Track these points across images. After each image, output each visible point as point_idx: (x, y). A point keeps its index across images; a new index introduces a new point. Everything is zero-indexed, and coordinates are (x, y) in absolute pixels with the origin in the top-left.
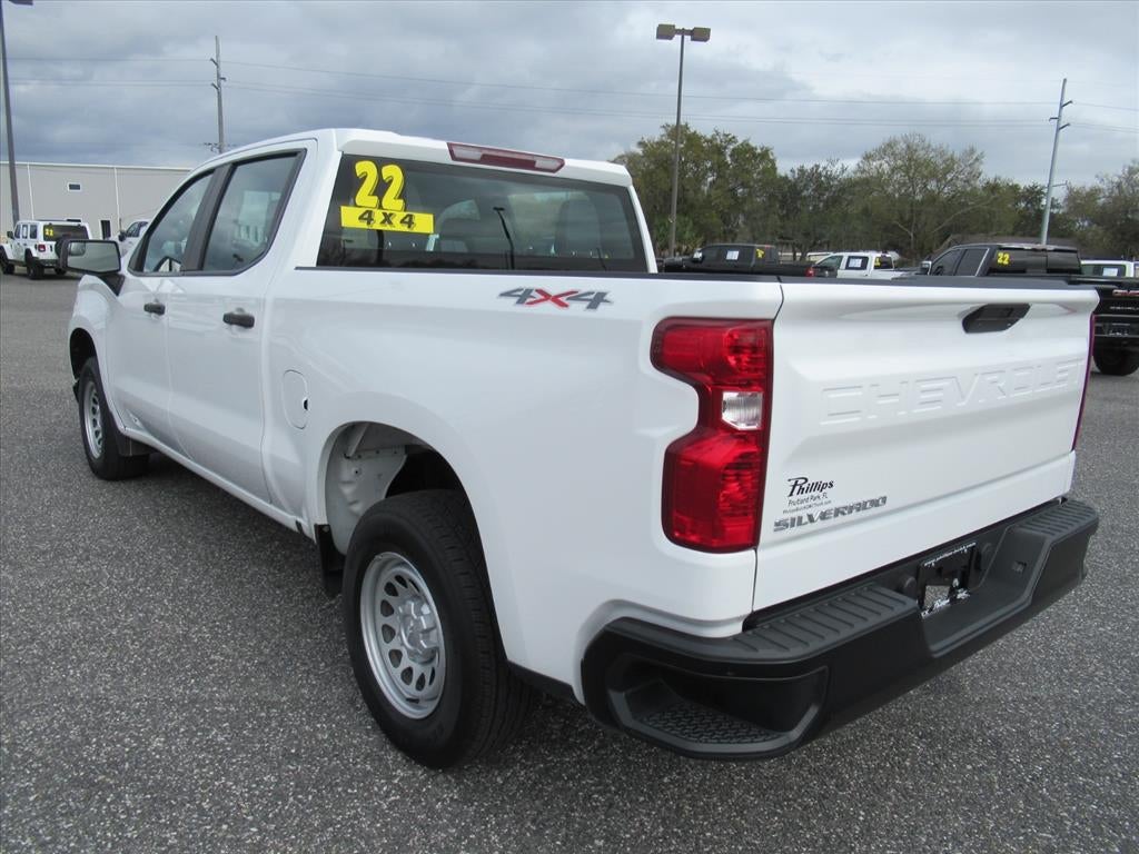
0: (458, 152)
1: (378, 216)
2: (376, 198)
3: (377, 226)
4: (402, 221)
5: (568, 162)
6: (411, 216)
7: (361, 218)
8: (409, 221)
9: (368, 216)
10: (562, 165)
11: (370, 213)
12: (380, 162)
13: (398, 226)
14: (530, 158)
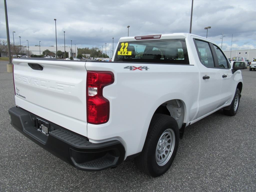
0: (137, 38)
1: (123, 53)
2: (123, 49)
3: (122, 54)
4: (126, 53)
5: (162, 35)
6: (128, 52)
7: (120, 53)
8: (127, 53)
9: (121, 53)
10: (160, 37)
11: (122, 52)
12: (125, 43)
13: (126, 54)
14: (152, 36)
